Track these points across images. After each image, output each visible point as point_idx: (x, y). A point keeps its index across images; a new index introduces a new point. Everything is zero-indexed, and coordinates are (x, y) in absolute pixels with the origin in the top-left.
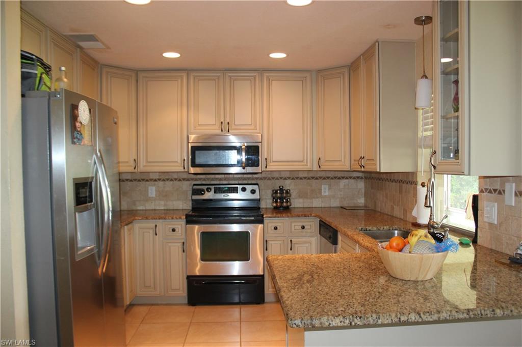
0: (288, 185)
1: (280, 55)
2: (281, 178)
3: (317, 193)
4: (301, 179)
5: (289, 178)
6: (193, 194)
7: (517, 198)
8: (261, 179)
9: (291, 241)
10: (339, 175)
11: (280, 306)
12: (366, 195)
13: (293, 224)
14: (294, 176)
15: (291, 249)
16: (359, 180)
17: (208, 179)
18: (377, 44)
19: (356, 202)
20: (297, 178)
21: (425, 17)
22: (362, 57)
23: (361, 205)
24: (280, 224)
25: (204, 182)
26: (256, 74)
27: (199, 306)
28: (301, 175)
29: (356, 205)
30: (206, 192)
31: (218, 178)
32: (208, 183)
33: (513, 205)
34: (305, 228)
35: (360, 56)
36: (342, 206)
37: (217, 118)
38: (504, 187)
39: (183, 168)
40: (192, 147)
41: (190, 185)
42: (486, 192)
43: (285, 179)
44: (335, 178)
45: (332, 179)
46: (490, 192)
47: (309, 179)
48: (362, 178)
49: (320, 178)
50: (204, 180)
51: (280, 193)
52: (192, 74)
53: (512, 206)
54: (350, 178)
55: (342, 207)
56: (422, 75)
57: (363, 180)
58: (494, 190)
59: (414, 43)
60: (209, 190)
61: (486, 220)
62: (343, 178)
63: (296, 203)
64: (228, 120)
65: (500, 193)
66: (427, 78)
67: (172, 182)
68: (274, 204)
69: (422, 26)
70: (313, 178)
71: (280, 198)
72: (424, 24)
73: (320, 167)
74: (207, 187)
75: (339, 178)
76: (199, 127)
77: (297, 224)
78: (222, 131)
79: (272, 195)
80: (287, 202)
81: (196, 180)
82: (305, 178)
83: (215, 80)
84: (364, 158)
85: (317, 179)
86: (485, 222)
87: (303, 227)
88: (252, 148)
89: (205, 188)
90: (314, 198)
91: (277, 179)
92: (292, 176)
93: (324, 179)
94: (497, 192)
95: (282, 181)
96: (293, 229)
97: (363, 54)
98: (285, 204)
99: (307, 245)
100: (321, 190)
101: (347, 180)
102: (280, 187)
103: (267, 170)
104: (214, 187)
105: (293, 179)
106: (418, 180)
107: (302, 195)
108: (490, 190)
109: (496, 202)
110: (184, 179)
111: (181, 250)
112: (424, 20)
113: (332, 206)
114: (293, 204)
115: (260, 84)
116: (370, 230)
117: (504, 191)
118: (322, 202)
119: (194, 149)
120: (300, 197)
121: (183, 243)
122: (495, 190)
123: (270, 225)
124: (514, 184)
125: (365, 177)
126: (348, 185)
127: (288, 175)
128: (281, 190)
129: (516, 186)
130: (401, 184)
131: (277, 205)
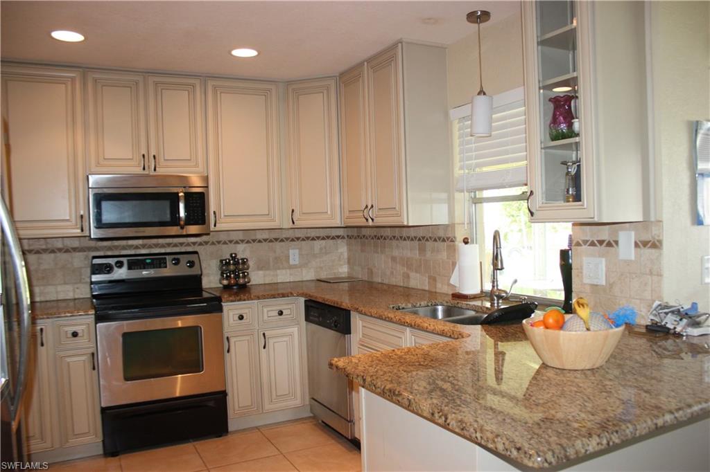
0: (242, 251)
1: (248, 53)
2: (231, 242)
3: (282, 262)
4: (260, 241)
5: (242, 241)
6: (93, 273)
7: (639, 249)
8: (201, 244)
9: (264, 334)
10: (313, 234)
11: (259, 433)
12: (350, 262)
13: (265, 310)
14: (249, 236)
15: (264, 347)
16: (339, 241)
17: (116, 247)
18: (400, 45)
19: (335, 271)
20: (254, 241)
21: (481, 11)
22: (366, 63)
23: (344, 276)
24: (247, 311)
25: (109, 253)
26: (197, 82)
27: (127, 455)
28: (259, 236)
29: (338, 276)
30: (115, 269)
31: (133, 246)
32: (116, 253)
33: (633, 258)
34: (284, 314)
35: (364, 61)
36: (318, 278)
37: (134, 148)
38: (617, 236)
39: (79, 231)
40: (96, 195)
41: (86, 257)
42: (585, 245)
43: (237, 242)
44: (308, 238)
45: (303, 240)
46: (593, 244)
47: (271, 241)
48: (343, 238)
49: (287, 239)
50: (110, 248)
51: (233, 264)
52: (91, 76)
53: (631, 261)
54: (328, 237)
55: (318, 280)
56: (479, 90)
57: (345, 241)
58: (598, 241)
59: (446, 48)
60: (120, 265)
61: (586, 281)
62: (318, 238)
63: (256, 277)
64: (153, 153)
65: (609, 244)
66: (484, 94)
67: (52, 255)
68: (225, 282)
69: (477, 25)
70: (276, 240)
71: (234, 272)
72: (481, 22)
73: (293, 223)
74: (116, 259)
75: (313, 239)
76: (106, 163)
77: (269, 309)
78: (144, 169)
79: (221, 269)
80: (244, 277)
81: (96, 249)
82: (265, 240)
83: (131, 88)
84: (372, 206)
85: (282, 241)
86: (585, 284)
87: (281, 313)
88: (195, 196)
89: (112, 261)
90: (279, 269)
91: (225, 243)
92: (247, 239)
93: (293, 240)
94: (605, 244)
95: (232, 245)
96: (266, 317)
97: (369, 60)
98: (241, 281)
99: (285, 339)
100: (289, 256)
101: (323, 242)
102: (231, 255)
103: (216, 229)
104: (128, 260)
105: (248, 242)
106: (456, 235)
107: (262, 266)
108: (593, 241)
109: (603, 257)
110: (75, 249)
111: (89, 366)
112: (479, 17)
113: (305, 279)
114: (252, 279)
115: (203, 96)
116: (403, 308)
117: (617, 242)
118: (291, 274)
119: (100, 198)
120: (259, 268)
121: (93, 354)
122: (601, 242)
123: (231, 314)
124: (633, 233)
125: (348, 236)
126: (325, 248)
127: (240, 236)
128: (234, 258)
129: (636, 235)
130: (423, 241)
131: (230, 282)
